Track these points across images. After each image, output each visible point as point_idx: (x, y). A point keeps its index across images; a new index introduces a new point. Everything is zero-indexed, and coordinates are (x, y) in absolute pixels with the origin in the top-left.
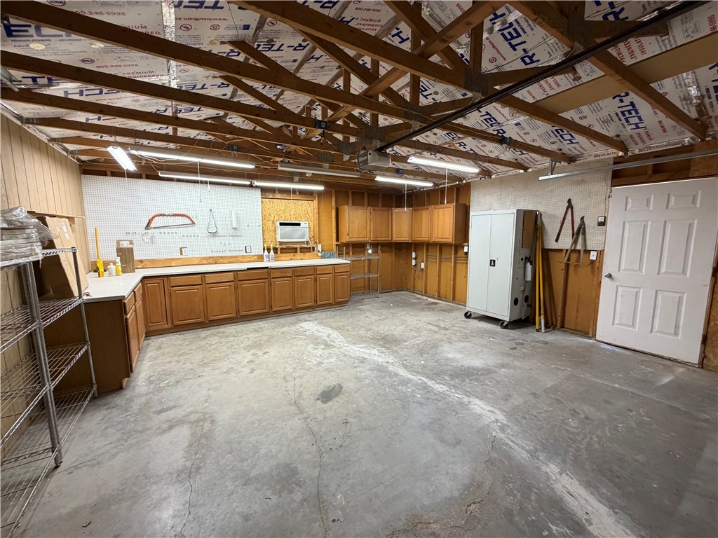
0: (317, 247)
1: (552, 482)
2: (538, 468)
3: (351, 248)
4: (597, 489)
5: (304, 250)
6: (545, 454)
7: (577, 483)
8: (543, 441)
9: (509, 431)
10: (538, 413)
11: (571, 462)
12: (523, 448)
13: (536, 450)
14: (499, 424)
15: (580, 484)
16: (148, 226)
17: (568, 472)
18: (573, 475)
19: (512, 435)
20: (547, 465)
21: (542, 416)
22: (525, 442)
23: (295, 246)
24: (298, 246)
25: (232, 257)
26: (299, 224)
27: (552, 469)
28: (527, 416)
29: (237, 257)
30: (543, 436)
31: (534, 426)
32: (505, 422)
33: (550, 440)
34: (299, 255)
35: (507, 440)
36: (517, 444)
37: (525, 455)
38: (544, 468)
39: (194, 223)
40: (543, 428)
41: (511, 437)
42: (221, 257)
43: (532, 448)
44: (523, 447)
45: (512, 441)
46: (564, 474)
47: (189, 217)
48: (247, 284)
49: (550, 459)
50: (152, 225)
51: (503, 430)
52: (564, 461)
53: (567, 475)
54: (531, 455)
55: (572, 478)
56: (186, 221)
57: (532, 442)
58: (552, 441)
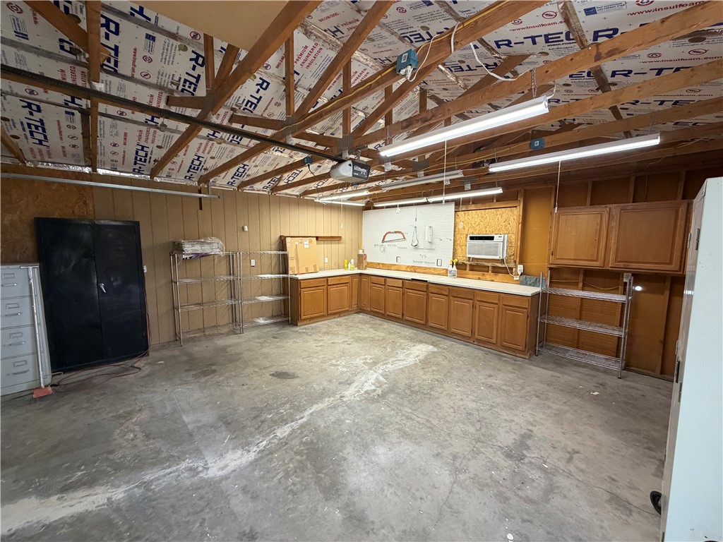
0: (516, 267)
1: (109, 487)
2: (128, 482)
3: (581, 277)
4: (71, 525)
5: (496, 270)
6: (138, 495)
7: (90, 509)
8: (155, 503)
9: (186, 475)
10: (204, 520)
11: (112, 517)
12: (157, 479)
13: (148, 490)
14: (200, 469)
15: (87, 511)
16: (383, 241)
17: (106, 507)
18: (99, 510)
19: (179, 476)
20: (125, 492)
21: (195, 522)
22: (164, 484)
23: (486, 264)
24: (490, 264)
25: (426, 268)
26: (492, 238)
27: (119, 494)
28: (202, 503)
29: (430, 268)
30: (160, 506)
31: (181, 503)
32: (201, 475)
33: (151, 510)
34: (489, 275)
35: (174, 468)
36: (165, 476)
37: (148, 478)
38: (124, 488)
39: (404, 238)
40: (174, 512)
41: (177, 473)
42: (419, 267)
43: (153, 487)
44: (159, 480)
45: (171, 473)
46: (106, 501)
47: (402, 234)
48: (411, 293)
49: (130, 497)
50: (385, 240)
51: (188, 470)
52: (118, 510)
53: (103, 505)
54: (145, 482)
55: (97, 507)
56: (400, 236)
57: (160, 490)
58: (149, 512)
